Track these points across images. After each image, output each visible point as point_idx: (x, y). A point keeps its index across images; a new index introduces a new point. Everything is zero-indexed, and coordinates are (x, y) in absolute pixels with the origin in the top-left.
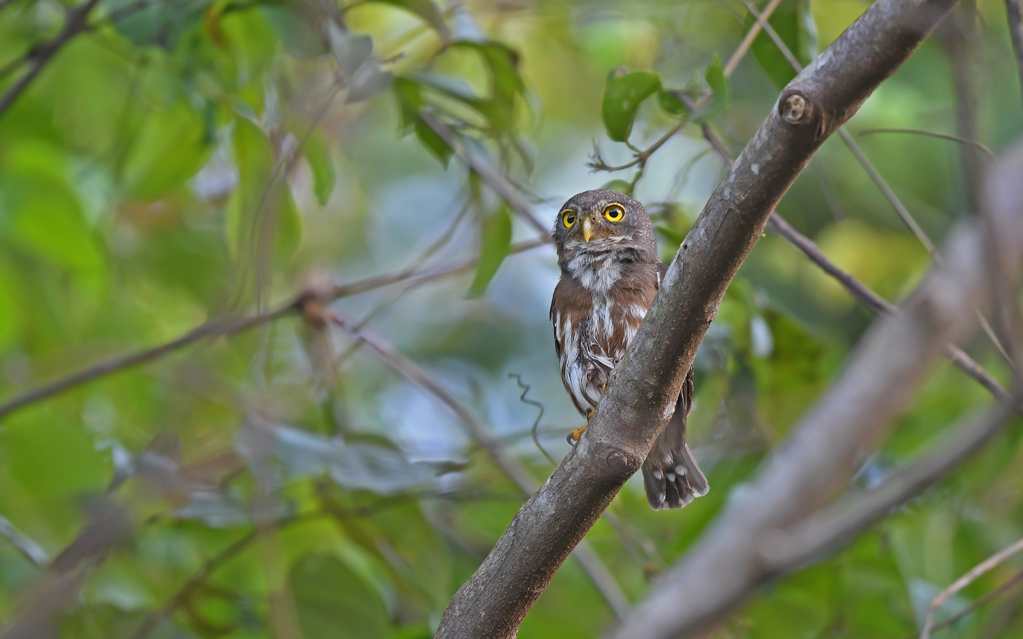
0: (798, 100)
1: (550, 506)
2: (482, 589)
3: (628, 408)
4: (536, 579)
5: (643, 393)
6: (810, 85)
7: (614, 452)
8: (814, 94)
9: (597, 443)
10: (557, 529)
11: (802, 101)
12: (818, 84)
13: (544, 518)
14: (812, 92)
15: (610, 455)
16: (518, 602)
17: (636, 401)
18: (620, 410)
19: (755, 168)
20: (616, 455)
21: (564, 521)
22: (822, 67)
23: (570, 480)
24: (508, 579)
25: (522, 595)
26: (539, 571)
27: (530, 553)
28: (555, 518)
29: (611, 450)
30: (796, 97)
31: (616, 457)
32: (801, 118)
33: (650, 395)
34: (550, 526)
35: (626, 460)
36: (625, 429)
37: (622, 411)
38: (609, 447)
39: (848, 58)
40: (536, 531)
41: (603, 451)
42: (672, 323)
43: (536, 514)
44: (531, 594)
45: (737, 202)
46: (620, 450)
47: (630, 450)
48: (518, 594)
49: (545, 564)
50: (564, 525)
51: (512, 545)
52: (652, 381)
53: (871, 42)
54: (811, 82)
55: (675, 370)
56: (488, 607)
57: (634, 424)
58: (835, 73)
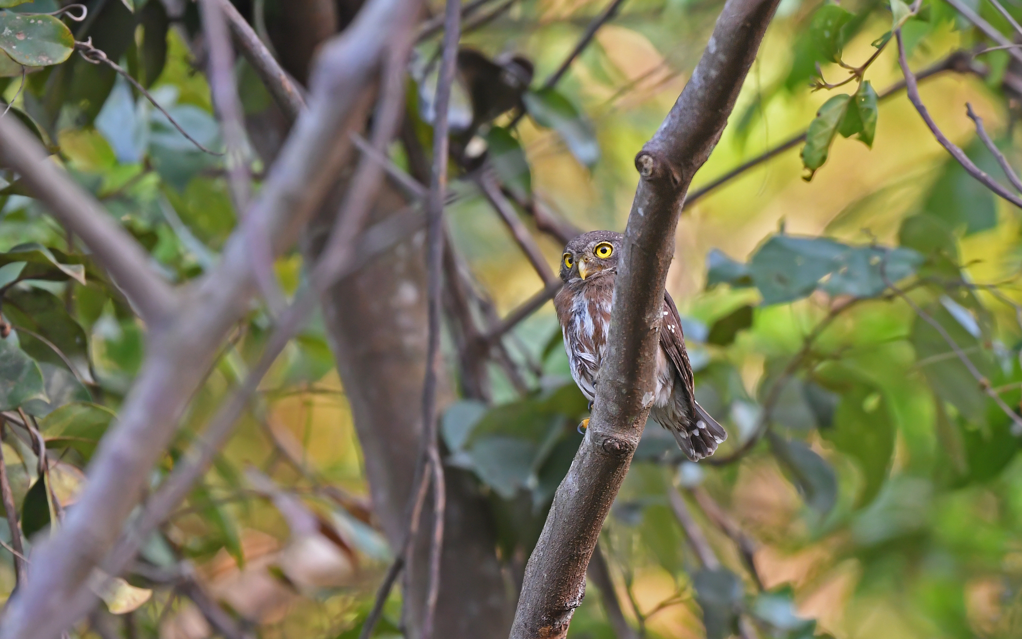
0: (646, 160)
1: (575, 485)
2: (542, 554)
3: (611, 402)
4: (579, 544)
5: (618, 389)
6: (657, 145)
7: (607, 440)
8: (660, 153)
9: (594, 433)
10: (584, 503)
11: (651, 160)
12: (663, 143)
13: (573, 495)
14: (659, 150)
15: (604, 443)
16: (569, 563)
17: (615, 396)
18: (605, 404)
19: (641, 211)
20: (609, 442)
21: (587, 497)
22: (665, 128)
23: (584, 463)
24: (558, 546)
25: (571, 558)
26: (579, 538)
27: (569, 523)
28: (580, 494)
29: (604, 438)
30: (645, 157)
31: (609, 443)
32: (652, 175)
33: (624, 391)
34: (577, 501)
35: (617, 445)
36: (613, 419)
37: (608, 405)
38: (603, 436)
39: (681, 121)
40: (569, 505)
41: (600, 440)
42: (623, 334)
43: (567, 491)
44: (578, 556)
45: (636, 239)
46: (612, 438)
47: (620, 436)
48: (567, 557)
49: (582, 531)
50: (588, 499)
51: (555, 517)
52: (623, 380)
53: (692, 108)
54: (657, 142)
55: (638, 369)
56: (548, 570)
57: (618, 415)
58: (673, 134)
